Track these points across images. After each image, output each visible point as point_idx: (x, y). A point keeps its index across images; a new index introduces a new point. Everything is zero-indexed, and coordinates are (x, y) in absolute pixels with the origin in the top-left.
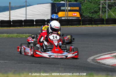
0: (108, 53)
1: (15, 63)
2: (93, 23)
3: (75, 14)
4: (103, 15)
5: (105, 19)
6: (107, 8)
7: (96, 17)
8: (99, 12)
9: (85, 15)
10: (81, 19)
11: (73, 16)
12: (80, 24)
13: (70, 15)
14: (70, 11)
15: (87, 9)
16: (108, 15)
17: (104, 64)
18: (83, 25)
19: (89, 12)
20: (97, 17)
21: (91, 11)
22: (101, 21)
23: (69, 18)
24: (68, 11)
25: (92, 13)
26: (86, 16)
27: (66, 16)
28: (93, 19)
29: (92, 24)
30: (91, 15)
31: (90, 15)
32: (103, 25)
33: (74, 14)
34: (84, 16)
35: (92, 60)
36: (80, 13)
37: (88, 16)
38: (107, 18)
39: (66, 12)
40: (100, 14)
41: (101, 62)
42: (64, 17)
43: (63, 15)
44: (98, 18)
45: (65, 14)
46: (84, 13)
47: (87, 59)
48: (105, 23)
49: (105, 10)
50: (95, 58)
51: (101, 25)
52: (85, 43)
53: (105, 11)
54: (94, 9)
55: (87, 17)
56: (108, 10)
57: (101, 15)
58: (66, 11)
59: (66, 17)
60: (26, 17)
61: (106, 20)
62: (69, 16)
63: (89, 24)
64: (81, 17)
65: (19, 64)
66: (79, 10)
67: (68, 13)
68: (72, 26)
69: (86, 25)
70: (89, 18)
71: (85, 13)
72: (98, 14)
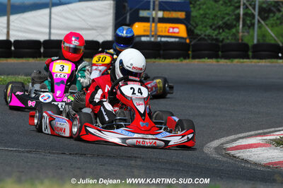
0: (257, 132)
1: (19, 152)
2: (220, 53)
3: (176, 30)
4: (246, 34)
5: (250, 44)
6: (257, 17)
7: (228, 39)
8: (235, 26)
9: (199, 33)
10: (190, 42)
11: (170, 34)
12: (186, 57)
13: (162, 31)
14: (162, 20)
15: (205, 17)
16: (258, 35)
17: (246, 161)
18: (194, 57)
19: (211, 27)
20: (230, 38)
21: (216, 22)
22: (241, 51)
23: (159, 39)
24: (156, 20)
25: (219, 27)
26: (203, 36)
27: (153, 34)
28: (220, 44)
29: (217, 57)
30: (216, 32)
31: (214, 34)
32: (245, 60)
33: (173, 28)
34: (198, 35)
35: (216, 148)
36: (187, 27)
37: (209, 36)
38: (255, 42)
39: (153, 25)
40: (238, 32)
41: (238, 155)
42: (147, 36)
43: (145, 31)
44: (233, 41)
45: (149, 29)
46: (197, 28)
47: (203, 146)
48: (250, 54)
49: (251, 21)
50: (222, 144)
51: (242, 60)
52: (199, 104)
53: (253, 25)
54: (224, 18)
55: (206, 38)
56: (259, 21)
57: (241, 34)
58: (153, 21)
59: (153, 36)
60: (50, 33)
61: (255, 46)
62: (159, 34)
63: (210, 57)
64: (190, 39)
65: (29, 155)
66: (185, 19)
67: (156, 27)
68: (168, 61)
69: (203, 60)
70: (209, 42)
71: (200, 27)
72: (234, 30)
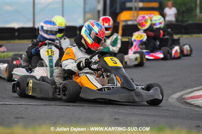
2: (183, 31)
14: (142, 9)
17: (198, 107)
28: (183, 24)
33: (150, 14)
35: (177, 99)
39: (136, 12)
41: (192, 103)
42: (131, 20)
45: (132, 15)
51: (198, 35)
57: (198, 17)
58: (136, 10)
59: (135, 20)
